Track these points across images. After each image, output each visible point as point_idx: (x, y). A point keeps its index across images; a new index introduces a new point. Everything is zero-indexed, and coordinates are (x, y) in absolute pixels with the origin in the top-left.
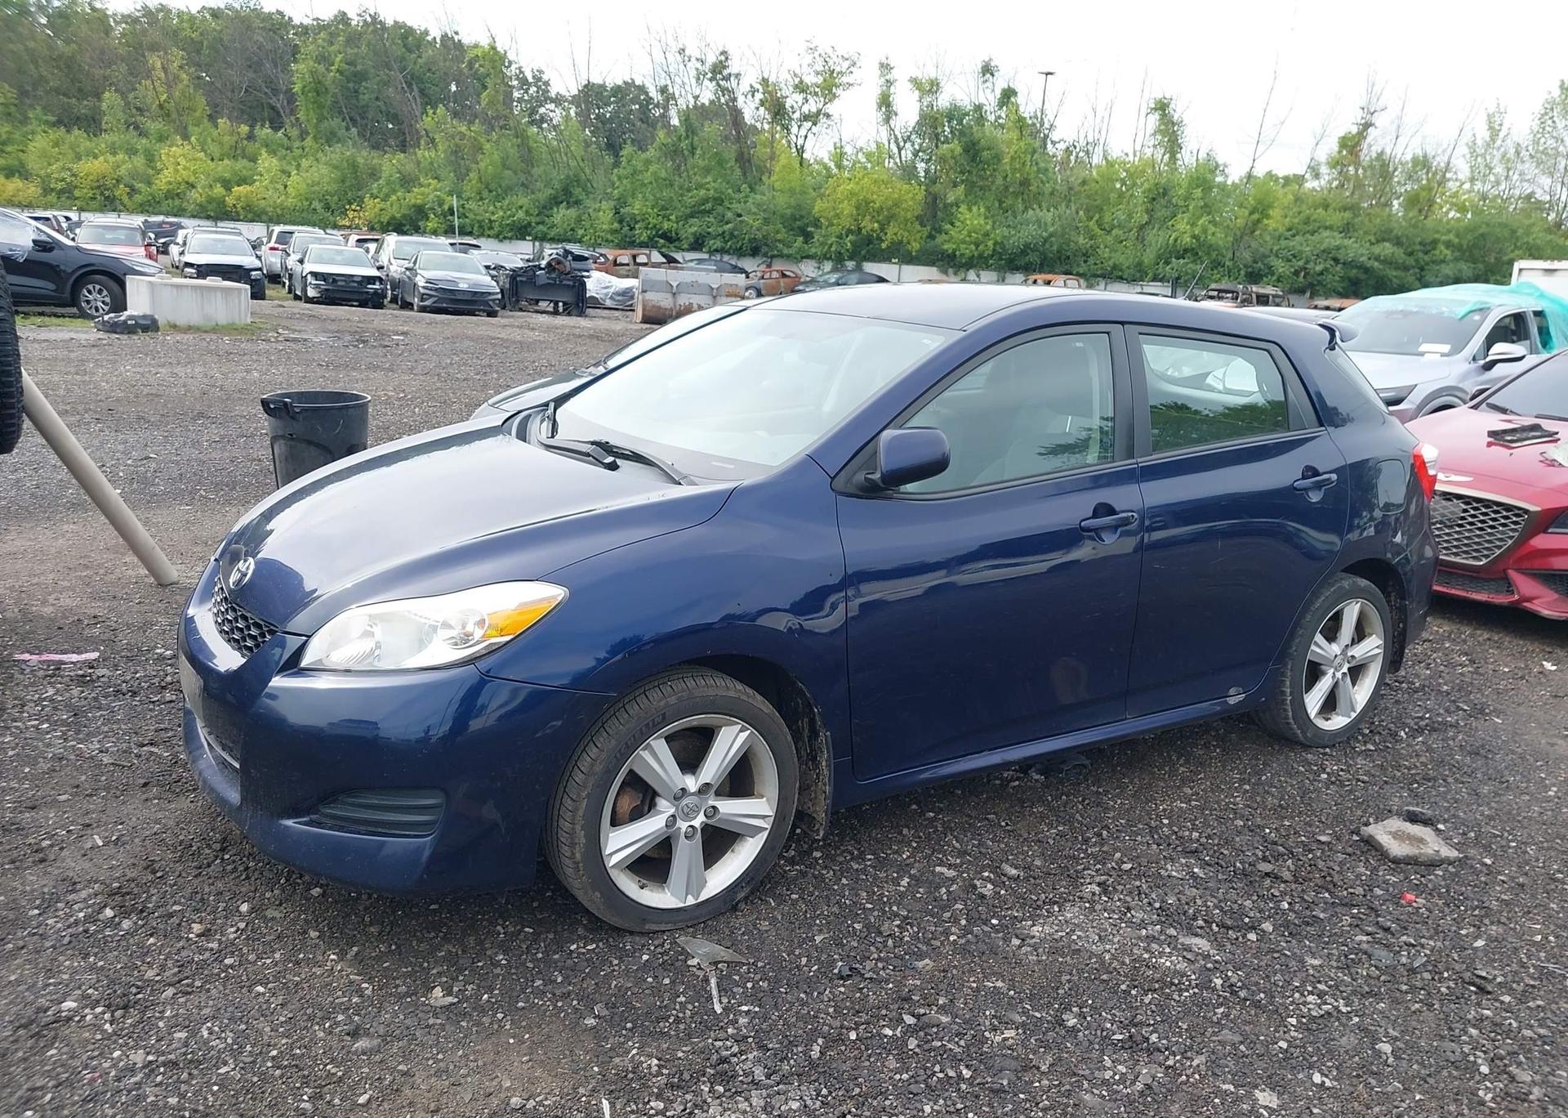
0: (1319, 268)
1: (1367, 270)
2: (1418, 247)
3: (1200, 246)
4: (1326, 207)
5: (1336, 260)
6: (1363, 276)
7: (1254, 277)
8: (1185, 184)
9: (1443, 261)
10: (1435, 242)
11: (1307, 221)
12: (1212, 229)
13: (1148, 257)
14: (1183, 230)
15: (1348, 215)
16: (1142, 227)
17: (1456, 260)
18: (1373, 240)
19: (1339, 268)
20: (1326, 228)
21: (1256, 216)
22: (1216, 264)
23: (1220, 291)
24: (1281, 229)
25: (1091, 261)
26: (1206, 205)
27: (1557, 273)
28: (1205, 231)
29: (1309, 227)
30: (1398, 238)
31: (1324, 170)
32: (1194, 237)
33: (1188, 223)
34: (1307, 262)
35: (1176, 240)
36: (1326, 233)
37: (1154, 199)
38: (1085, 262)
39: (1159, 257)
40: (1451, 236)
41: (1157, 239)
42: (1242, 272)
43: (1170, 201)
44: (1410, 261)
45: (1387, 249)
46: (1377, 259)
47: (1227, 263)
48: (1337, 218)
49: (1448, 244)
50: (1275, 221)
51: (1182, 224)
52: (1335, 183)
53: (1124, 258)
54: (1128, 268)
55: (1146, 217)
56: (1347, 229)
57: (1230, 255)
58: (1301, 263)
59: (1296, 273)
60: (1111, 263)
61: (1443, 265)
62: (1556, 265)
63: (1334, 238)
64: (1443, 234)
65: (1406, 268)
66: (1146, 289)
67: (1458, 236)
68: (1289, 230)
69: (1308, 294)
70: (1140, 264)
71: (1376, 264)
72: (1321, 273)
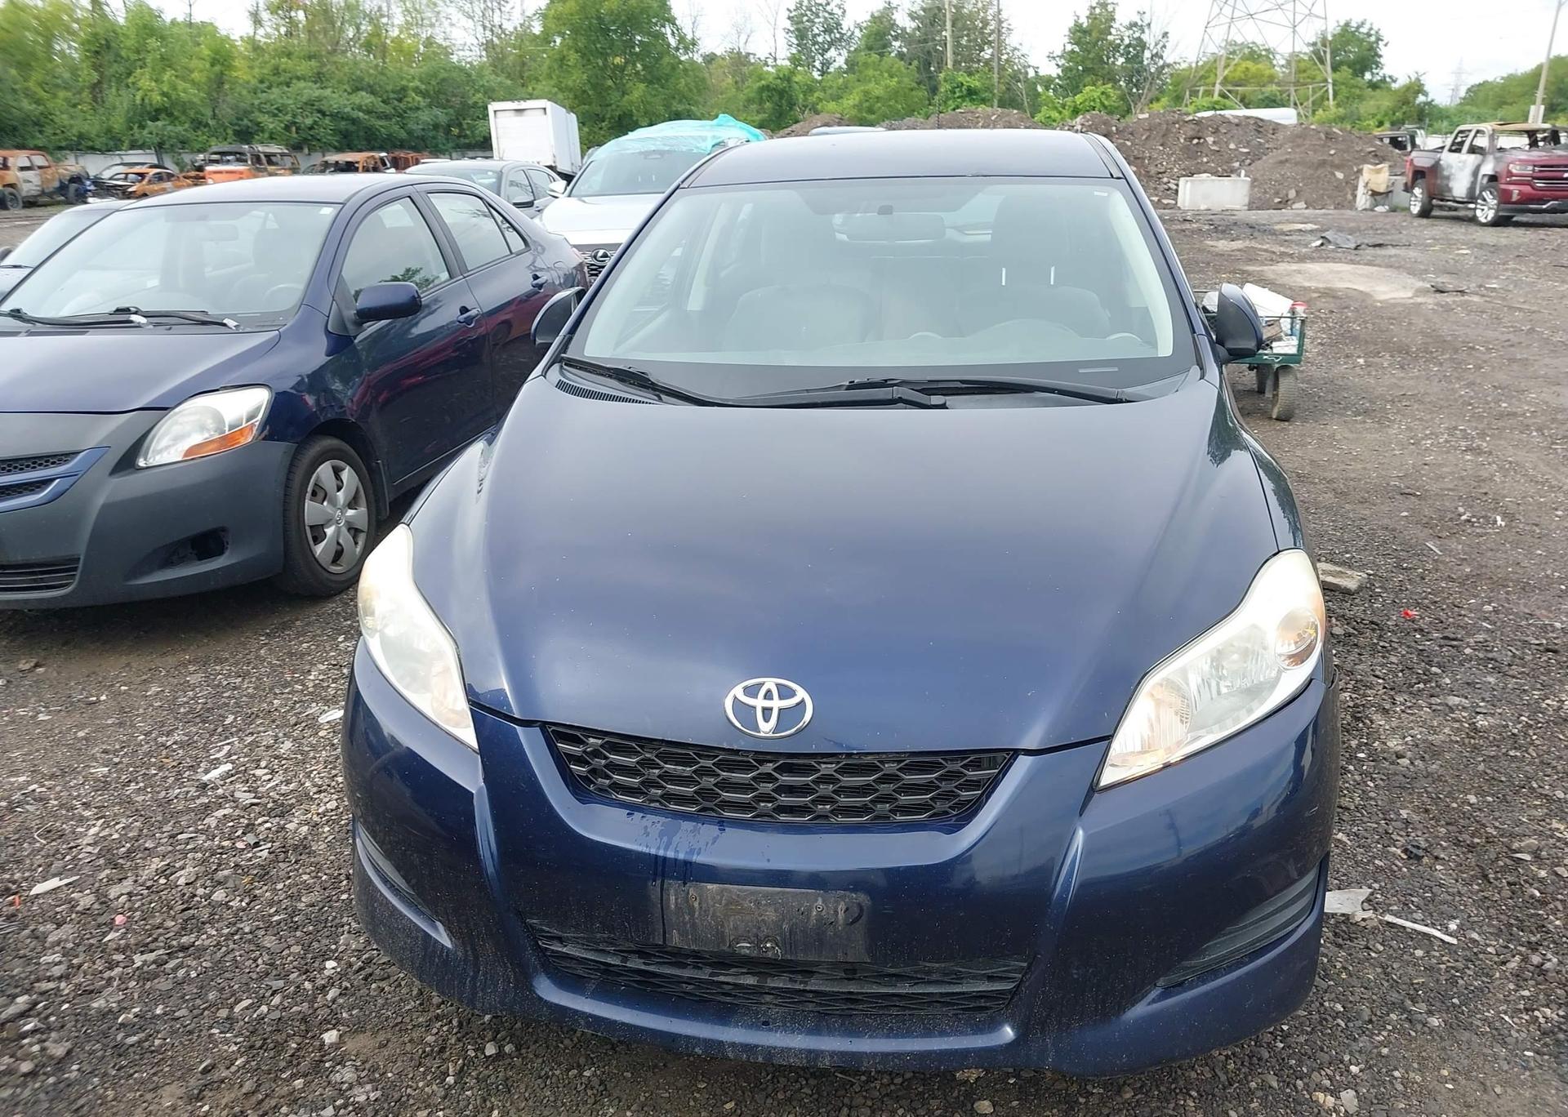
0: (309, 122)
1: (354, 121)
2: (392, 95)
3: (174, 104)
4: (289, 55)
5: (324, 114)
6: (352, 128)
7: (245, 135)
8: (132, 33)
9: (418, 109)
10: (404, 89)
11: (276, 71)
12: (181, 85)
13: (118, 122)
14: (148, 86)
15: (313, 63)
16: (96, 87)
17: (430, 106)
18: (349, 90)
19: (327, 121)
20: (298, 78)
21: (217, 68)
22: (198, 124)
23: (223, 154)
24: (254, 82)
25: (49, 130)
26: (163, 58)
27: (526, 113)
28: (175, 88)
29: (279, 77)
30: (370, 86)
31: (265, 16)
32: (164, 94)
33: (151, 79)
34: (294, 116)
35: (143, 100)
36: (302, 84)
37: (97, 52)
38: (41, 132)
39: (130, 121)
40: (417, 83)
41: (120, 102)
42: (230, 132)
43: (118, 55)
44: (388, 109)
45: (364, 98)
46: (360, 109)
47: (210, 122)
48: (305, 67)
49: (417, 90)
50: (242, 73)
51: (144, 80)
52: (283, 30)
53: (91, 125)
54: (98, 136)
55: (96, 76)
56: (319, 78)
57: (209, 113)
58: (289, 117)
59: (287, 128)
60: (75, 131)
61: (420, 112)
62: (523, 105)
63: (311, 89)
64: (409, 81)
65: (387, 117)
66: (127, 159)
67: (421, 81)
68: (262, 82)
69: (306, 151)
70: (109, 131)
71: (361, 114)
72: (311, 128)
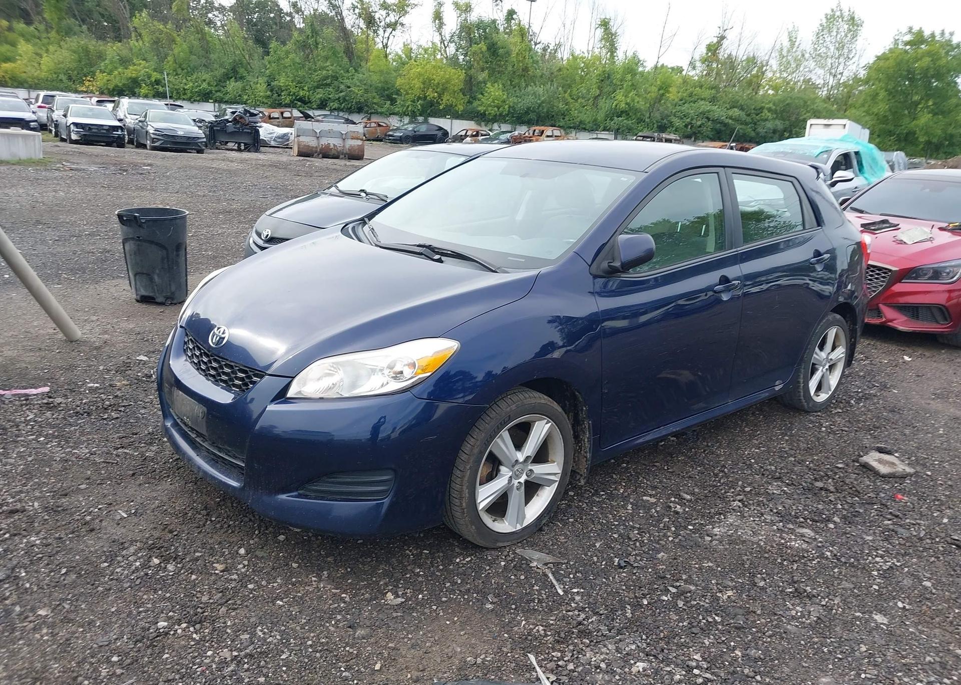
0: (699, 123)
1: (726, 125)
2: (753, 111)
3: (630, 109)
4: (701, 87)
5: (708, 119)
6: (723, 128)
7: (662, 128)
8: (621, 71)
9: (766, 120)
10: (762, 108)
11: (691, 95)
12: (637, 99)
13: (601, 116)
14: (621, 99)
15: (713, 91)
16: (596, 98)
17: (774, 119)
18: (728, 107)
19: (710, 123)
20: (702, 99)
21: (661, 92)
22: (640, 121)
23: (644, 137)
24: (677, 100)
25: (567, 118)
26: (633, 85)
27: (831, 127)
28: (633, 100)
29: (692, 98)
30: (741, 106)
31: (698, 64)
32: (627, 104)
33: (623, 95)
34: (692, 120)
35: (616, 106)
36: (702, 102)
37: (602, 81)
38: (564, 119)
39: (607, 116)
40: (771, 105)
41: (605, 105)
42: (655, 126)
43: (611, 82)
44: (749, 119)
45: (736, 112)
46: (731, 118)
47: (647, 120)
48: (707, 93)
49: (770, 110)
50: (673, 95)
51: (620, 96)
52: (705, 72)
53: (586, 116)
54: (589, 122)
55: (598, 92)
56: (713, 100)
57: (648, 115)
58: (688, 120)
59: (686, 126)
60: (578, 119)
61: (767, 122)
62: (831, 122)
63: (706, 105)
64: (766, 104)
65: (746, 124)
66: (600, 136)
67: (774, 104)
68: (681, 100)
69: (693, 139)
70: (595, 120)
71: (730, 121)
72: (700, 126)
